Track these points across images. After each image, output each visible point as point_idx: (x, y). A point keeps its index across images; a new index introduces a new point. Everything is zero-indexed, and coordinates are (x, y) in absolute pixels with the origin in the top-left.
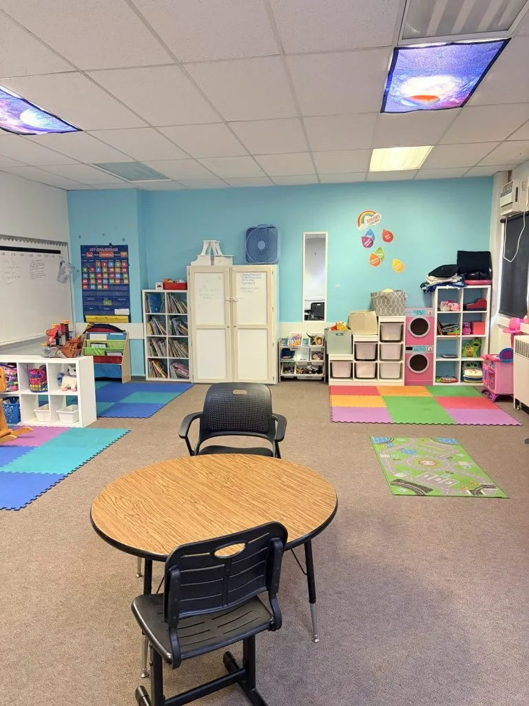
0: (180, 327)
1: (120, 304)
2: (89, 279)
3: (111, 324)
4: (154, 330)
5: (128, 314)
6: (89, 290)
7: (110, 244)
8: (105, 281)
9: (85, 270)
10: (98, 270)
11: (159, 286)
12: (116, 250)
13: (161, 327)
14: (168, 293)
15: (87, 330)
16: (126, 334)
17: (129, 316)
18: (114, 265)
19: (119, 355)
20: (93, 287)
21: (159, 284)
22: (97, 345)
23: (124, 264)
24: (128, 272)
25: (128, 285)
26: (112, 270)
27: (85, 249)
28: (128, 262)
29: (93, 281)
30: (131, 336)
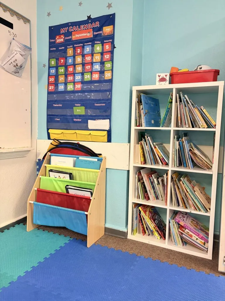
0: (195, 154)
1: (98, 112)
2: (56, 76)
3: (81, 143)
4: (147, 155)
5: (107, 128)
6: (57, 92)
7: (89, 17)
8: (78, 78)
9: (53, 62)
10: (70, 61)
11: (163, 80)
12: (97, 25)
13: (158, 152)
14: (179, 91)
15: (50, 151)
16: (101, 160)
17: (109, 132)
18: (93, 50)
19: (87, 194)
20: (61, 88)
21: (163, 75)
22: (57, 175)
23: (107, 47)
24: (112, 60)
25: (110, 81)
26: (88, 59)
27: (54, 31)
28: (113, 43)
29: (62, 79)
30: (109, 163)
